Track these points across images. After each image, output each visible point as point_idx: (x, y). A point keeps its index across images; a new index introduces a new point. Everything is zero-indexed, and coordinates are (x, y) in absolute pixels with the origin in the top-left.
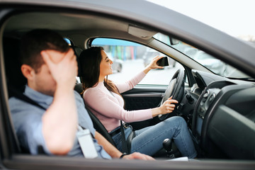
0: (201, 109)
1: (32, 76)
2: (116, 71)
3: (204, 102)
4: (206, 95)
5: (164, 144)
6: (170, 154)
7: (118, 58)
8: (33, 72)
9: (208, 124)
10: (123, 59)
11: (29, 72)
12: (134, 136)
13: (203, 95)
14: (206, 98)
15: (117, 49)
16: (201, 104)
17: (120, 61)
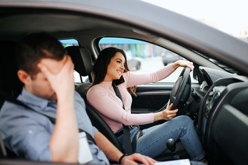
0: (206, 108)
1: (28, 81)
2: (135, 69)
3: (210, 100)
4: (211, 93)
5: (168, 145)
6: (175, 154)
7: (137, 56)
8: (29, 78)
9: (212, 124)
10: (142, 57)
11: (25, 77)
12: (141, 135)
13: (209, 93)
14: (212, 96)
15: (136, 48)
16: (207, 103)
17: (139, 59)
